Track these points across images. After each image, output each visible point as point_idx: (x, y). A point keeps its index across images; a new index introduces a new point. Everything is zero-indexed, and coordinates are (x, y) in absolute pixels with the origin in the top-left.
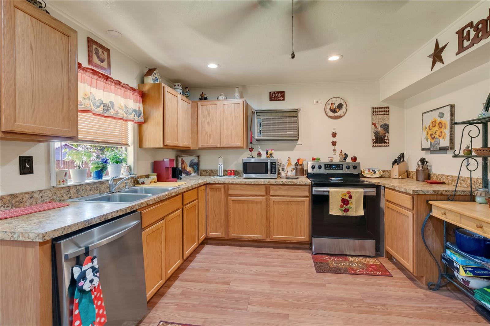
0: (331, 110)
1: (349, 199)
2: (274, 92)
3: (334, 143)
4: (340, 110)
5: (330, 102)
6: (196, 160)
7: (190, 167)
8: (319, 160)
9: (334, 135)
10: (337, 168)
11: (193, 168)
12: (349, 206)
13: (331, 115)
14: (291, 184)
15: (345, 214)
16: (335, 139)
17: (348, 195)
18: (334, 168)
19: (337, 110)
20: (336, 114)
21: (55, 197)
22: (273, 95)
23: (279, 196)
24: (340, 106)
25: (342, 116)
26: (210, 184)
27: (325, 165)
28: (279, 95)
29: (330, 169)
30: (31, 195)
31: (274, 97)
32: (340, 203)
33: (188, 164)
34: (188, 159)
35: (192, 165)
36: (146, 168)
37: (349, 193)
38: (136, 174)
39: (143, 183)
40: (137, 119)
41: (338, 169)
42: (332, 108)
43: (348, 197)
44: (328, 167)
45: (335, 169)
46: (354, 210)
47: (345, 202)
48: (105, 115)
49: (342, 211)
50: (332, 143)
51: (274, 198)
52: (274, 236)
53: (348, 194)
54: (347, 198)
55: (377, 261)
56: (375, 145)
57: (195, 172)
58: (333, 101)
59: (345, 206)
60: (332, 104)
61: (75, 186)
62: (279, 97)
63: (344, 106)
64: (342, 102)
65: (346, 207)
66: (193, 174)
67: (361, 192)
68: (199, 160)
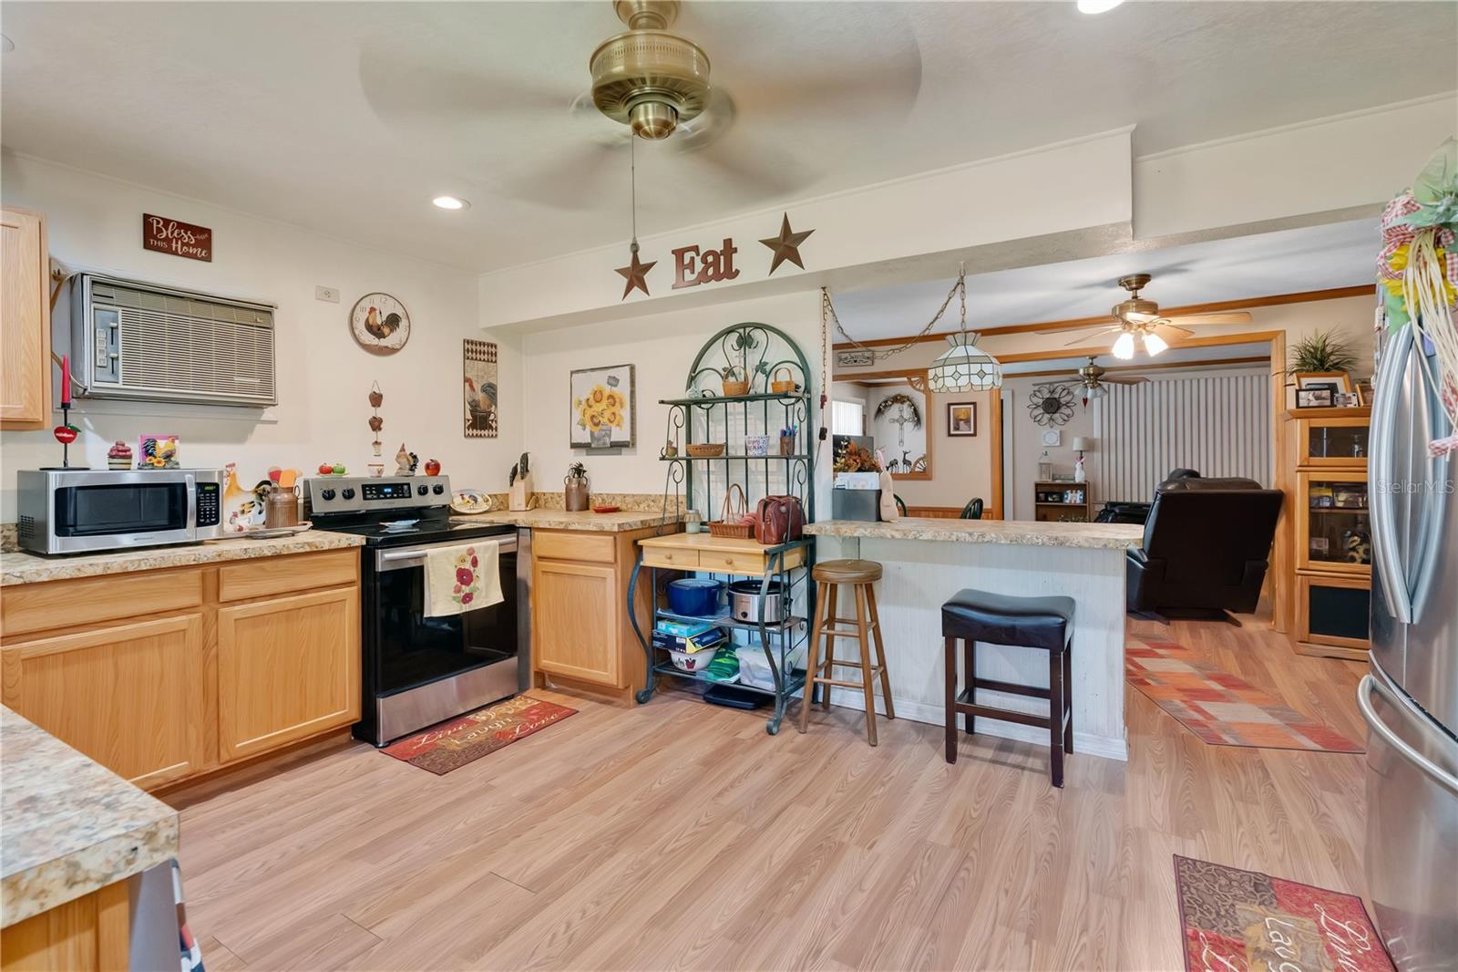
0: (370, 328)
1: (472, 569)
2: (167, 222)
3: (376, 424)
4: (392, 331)
5: (366, 304)
8: (342, 472)
9: (376, 400)
10: (395, 495)
12: (472, 584)
13: (368, 343)
15: (466, 608)
16: (379, 412)
17: (469, 559)
18: (388, 496)
19: (386, 330)
20: (383, 342)
22: (159, 231)
24: (393, 321)
25: (397, 350)
27: (364, 487)
28: (188, 237)
29: (379, 498)
31: (167, 239)
32: (454, 581)
37: (471, 551)
41: (398, 497)
42: (371, 322)
43: (470, 562)
44: (371, 490)
45: (392, 497)
46: (484, 594)
47: (464, 577)
49: (458, 602)
50: (371, 423)
51: (237, 608)
52: (238, 746)
53: (470, 555)
54: (468, 566)
55: (529, 701)
56: (471, 432)
58: (377, 302)
59: (463, 586)
60: (372, 310)
62: (188, 245)
63: (403, 323)
64: (399, 312)
65: (466, 589)
67: (495, 546)
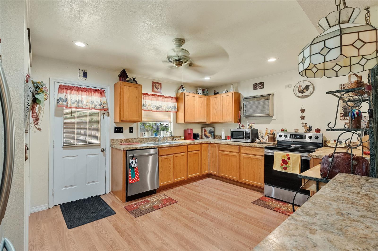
0: (299, 91)
1: (287, 160)
2: (256, 84)
3: (303, 118)
4: (307, 90)
5: (298, 85)
6: (213, 130)
7: (209, 133)
8: (287, 130)
9: (303, 111)
10: (300, 138)
11: (211, 134)
12: (287, 165)
13: (300, 96)
14: (253, 146)
15: (284, 171)
16: (304, 114)
17: (287, 157)
18: (297, 138)
19: (305, 91)
20: (304, 94)
21: (139, 141)
22: (255, 86)
23: (247, 154)
24: (307, 87)
25: (309, 96)
26: (210, 143)
27: (290, 135)
28: (260, 85)
29: (294, 138)
30: (132, 139)
31: (257, 87)
32: (281, 162)
33: (208, 132)
34: (208, 129)
35: (210, 132)
36: (180, 133)
37: (288, 155)
38: (173, 135)
39: (175, 140)
40: (174, 110)
41: (301, 138)
42: (299, 90)
43: (287, 158)
44: (292, 136)
45: (299, 138)
46: (292, 169)
47: (284, 162)
48: (157, 110)
49: (282, 168)
50: (301, 117)
51: (243, 154)
52: (243, 180)
53: (287, 156)
54: (286, 159)
56: (343, 118)
57: (212, 137)
58: (301, 84)
59: (284, 165)
60: (300, 86)
61: (146, 138)
62: (260, 87)
63: (311, 87)
64: (309, 84)
65: (285, 166)
66: (211, 138)
67: (298, 156)
68: (214, 130)
